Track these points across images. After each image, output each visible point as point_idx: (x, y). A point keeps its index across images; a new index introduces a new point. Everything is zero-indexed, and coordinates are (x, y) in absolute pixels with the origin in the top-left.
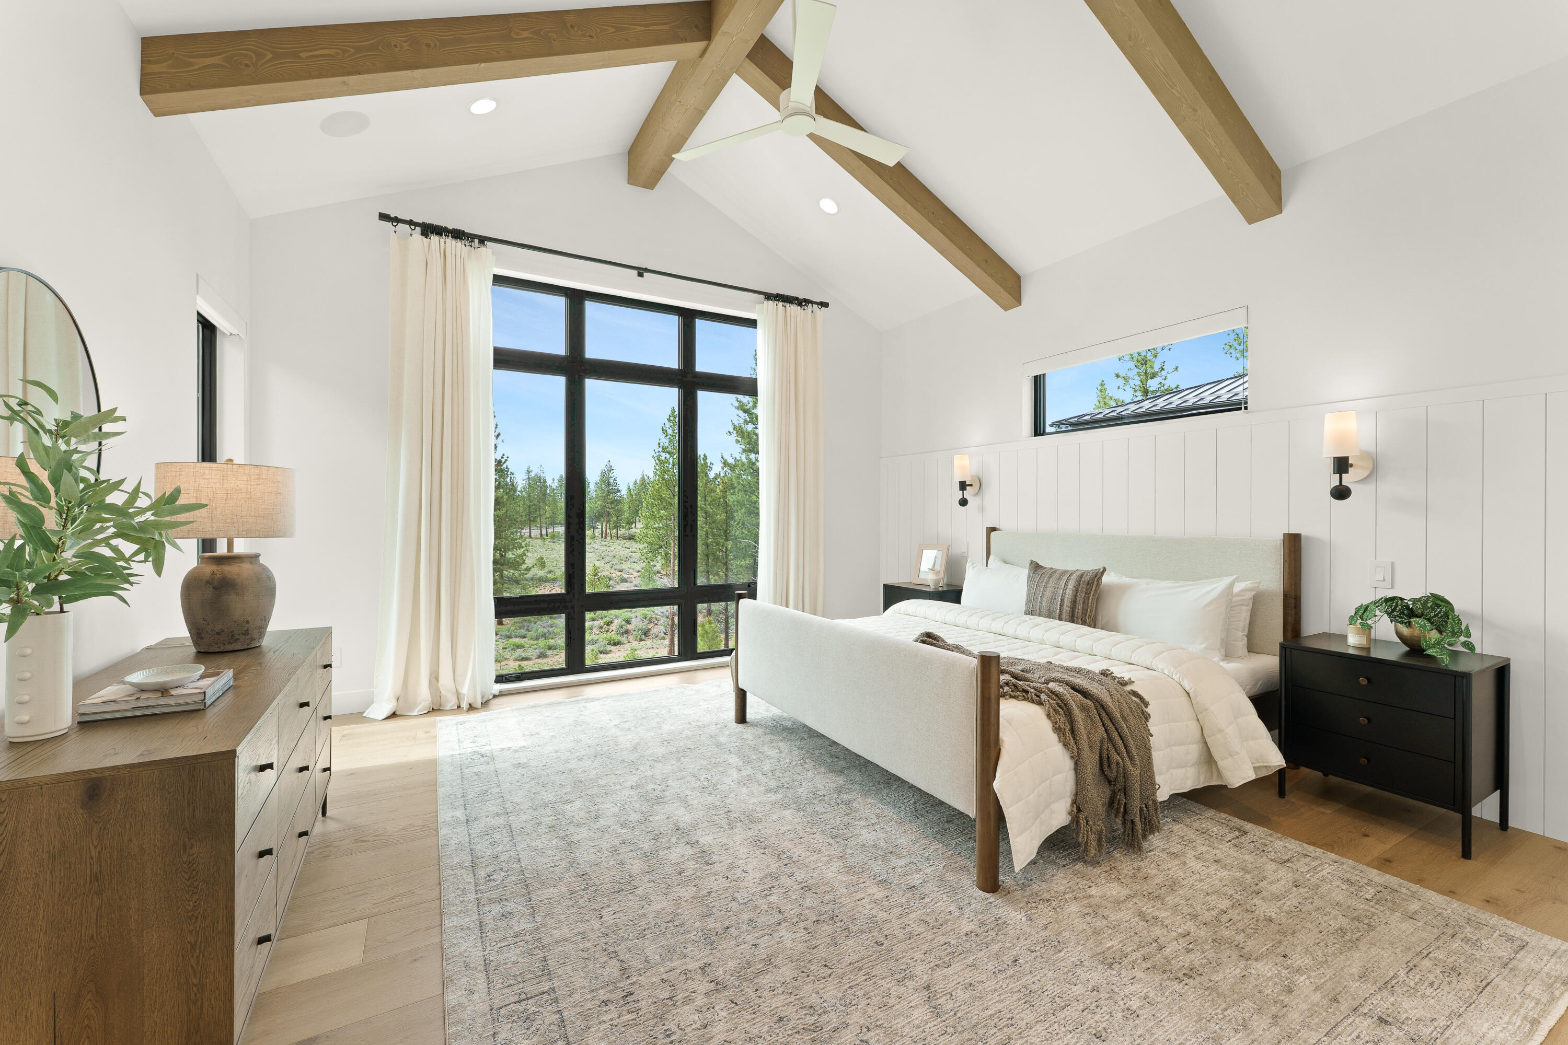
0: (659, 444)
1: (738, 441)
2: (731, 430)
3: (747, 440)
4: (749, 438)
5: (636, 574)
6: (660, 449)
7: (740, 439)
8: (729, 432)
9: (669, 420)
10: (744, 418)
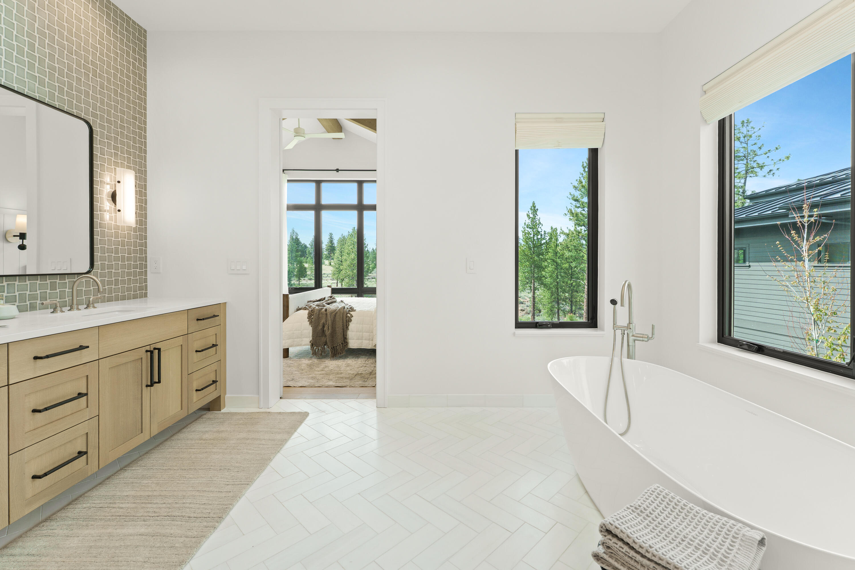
0: (525, 223)
1: (570, 219)
2: (567, 213)
3: (576, 218)
4: (577, 217)
5: (528, 299)
6: (526, 227)
7: (572, 218)
8: (565, 214)
9: (531, 209)
10: (575, 205)
